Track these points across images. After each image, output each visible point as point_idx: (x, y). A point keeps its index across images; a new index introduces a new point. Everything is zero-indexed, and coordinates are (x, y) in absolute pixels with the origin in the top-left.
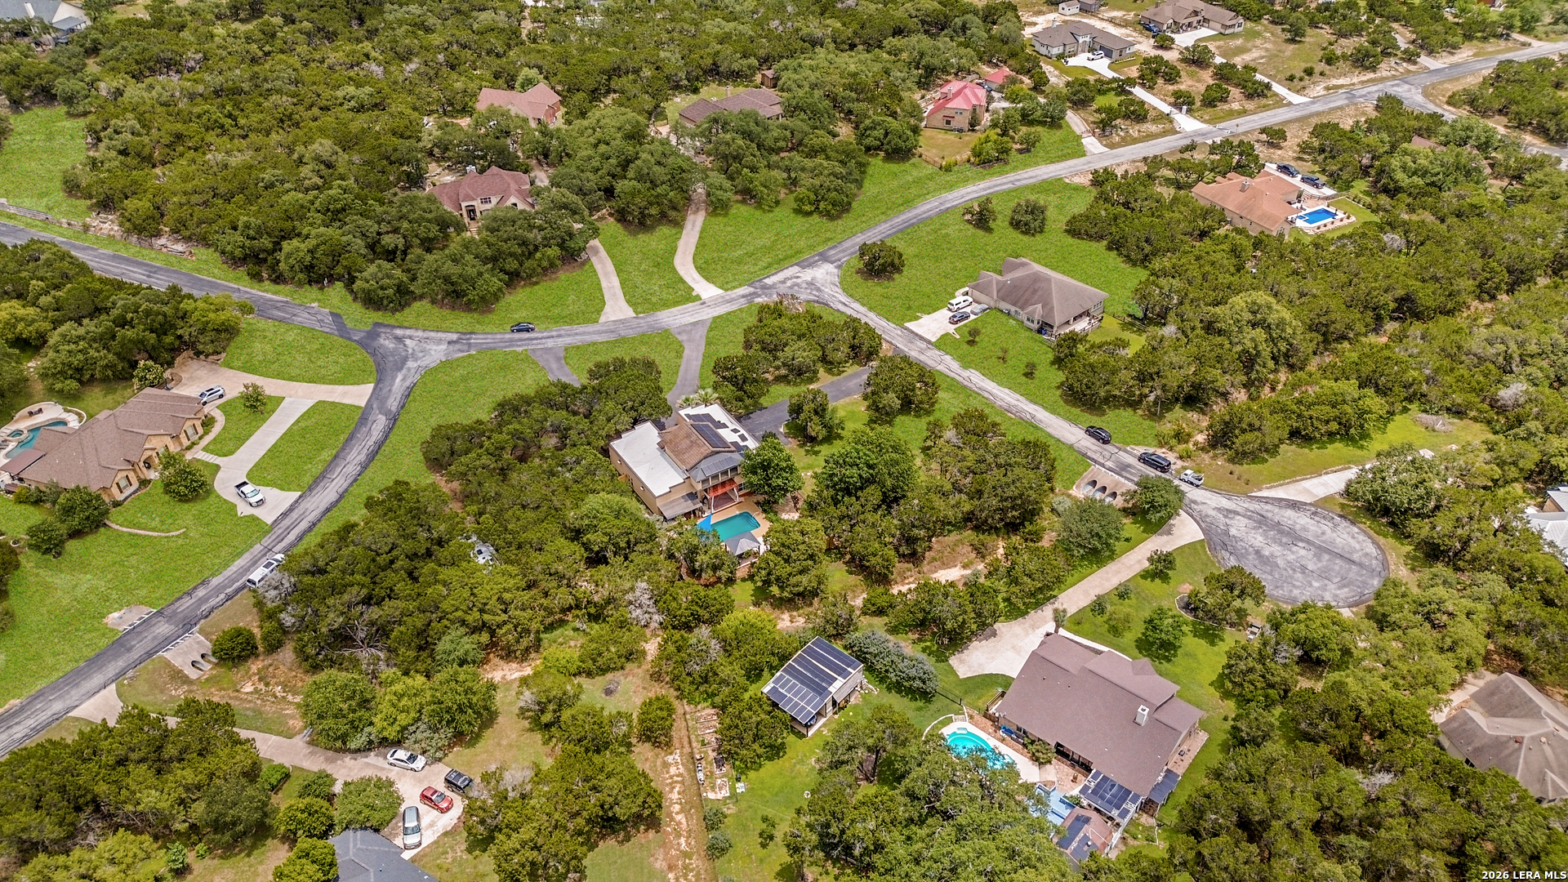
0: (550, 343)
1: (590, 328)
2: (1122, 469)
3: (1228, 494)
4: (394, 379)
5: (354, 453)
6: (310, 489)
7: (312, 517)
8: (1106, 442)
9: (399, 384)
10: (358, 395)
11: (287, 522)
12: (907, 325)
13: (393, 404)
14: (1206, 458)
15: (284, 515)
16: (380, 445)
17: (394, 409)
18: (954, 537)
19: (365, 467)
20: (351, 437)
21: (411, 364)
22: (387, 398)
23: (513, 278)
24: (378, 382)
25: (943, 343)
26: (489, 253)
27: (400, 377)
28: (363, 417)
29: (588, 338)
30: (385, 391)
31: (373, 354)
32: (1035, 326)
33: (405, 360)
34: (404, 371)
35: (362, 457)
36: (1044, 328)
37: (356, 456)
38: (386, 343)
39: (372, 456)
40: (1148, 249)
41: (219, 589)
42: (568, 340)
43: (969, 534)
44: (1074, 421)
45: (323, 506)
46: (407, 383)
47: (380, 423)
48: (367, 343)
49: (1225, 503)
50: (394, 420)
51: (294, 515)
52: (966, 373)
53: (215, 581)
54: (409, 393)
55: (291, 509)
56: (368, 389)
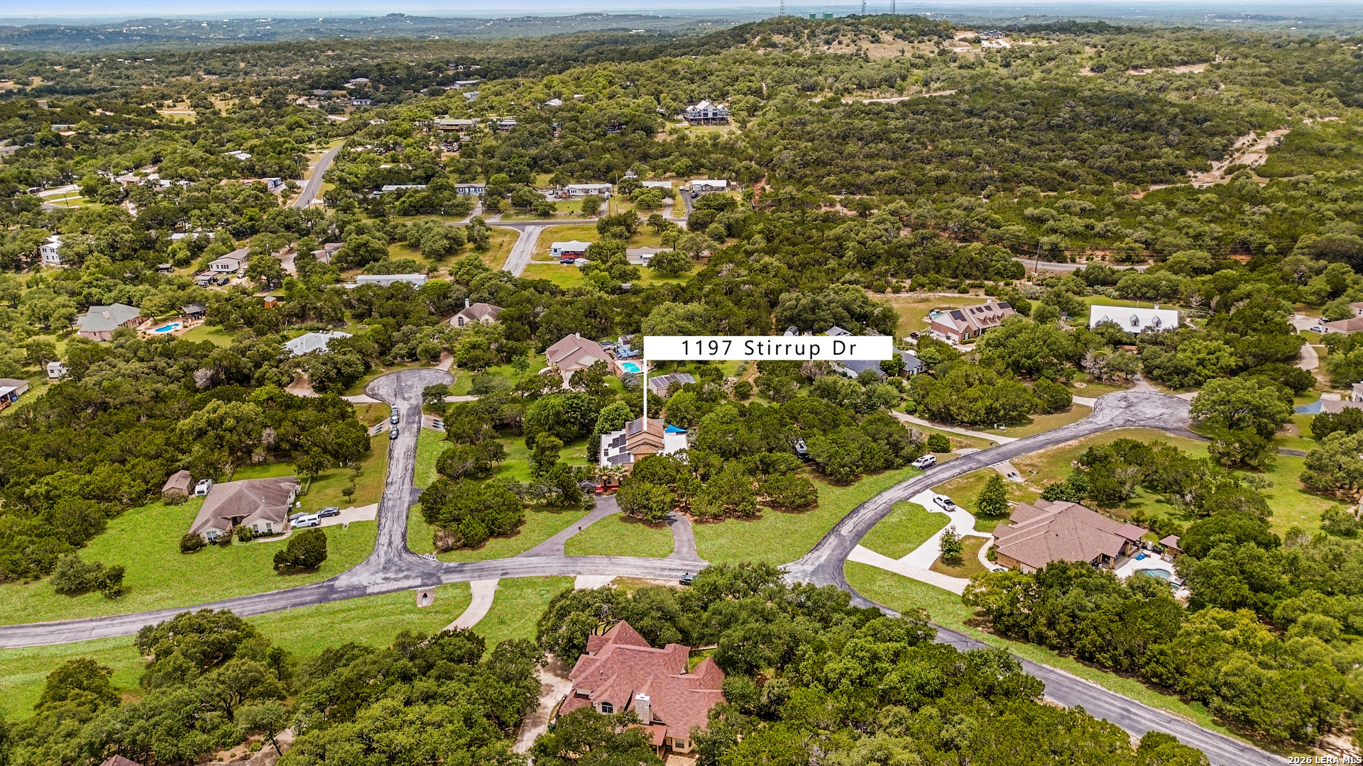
4: (828, 560)
7: (900, 486)
9: (825, 554)
10: (860, 555)
11: (916, 488)
13: (833, 541)
15: (918, 492)
16: (849, 516)
17: (833, 537)
19: (862, 505)
20: (870, 526)
21: (810, 569)
22: (837, 546)
24: (843, 560)
27: (822, 560)
28: (858, 537)
29: (640, 562)
30: (838, 552)
31: (843, 581)
33: (814, 572)
34: (817, 564)
35: (862, 512)
37: (867, 513)
39: (855, 511)
41: (954, 467)
45: (892, 492)
46: (817, 554)
47: (846, 530)
50: (835, 530)
51: (911, 490)
53: (958, 471)
54: (817, 546)
55: (914, 494)
56: (851, 557)
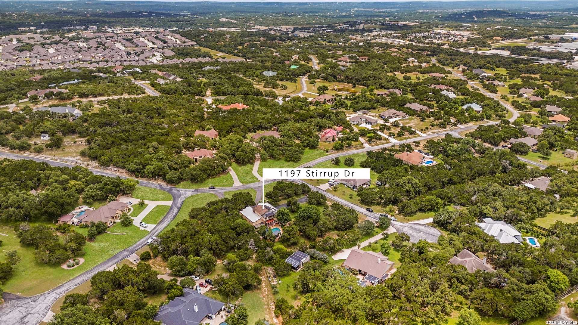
0: (220, 191)
1: (230, 188)
2: (375, 218)
3: (403, 223)
4: (178, 199)
5: (170, 216)
6: (159, 224)
7: (161, 230)
8: (371, 212)
9: (180, 201)
10: (169, 203)
11: (154, 231)
12: (318, 187)
13: (179, 205)
14: (398, 216)
15: (153, 229)
16: (176, 214)
18: (332, 232)
19: (173, 219)
20: (168, 212)
21: (182, 196)
22: (177, 204)
23: (209, 176)
24: (174, 200)
25: (327, 191)
26: (203, 169)
27: (180, 199)
28: (171, 208)
29: (230, 190)
30: (176, 202)
31: (172, 194)
32: (352, 187)
33: (180, 195)
35: (172, 217)
36: (355, 187)
37: (170, 217)
38: (175, 191)
39: (175, 216)
40: (382, 169)
41: (139, 245)
42: (225, 191)
43: (336, 232)
44: (363, 208)
45: (163, 227)
46: (182, 200)
47: (176, 210)
48: (170, 191)
49: (402, 224)
50: (179, 209)
51: (156, 229)
52: (334, 197)
53: (138, 243)
54: (183, 203)
55: (155, 228)
56: (171, 202)
